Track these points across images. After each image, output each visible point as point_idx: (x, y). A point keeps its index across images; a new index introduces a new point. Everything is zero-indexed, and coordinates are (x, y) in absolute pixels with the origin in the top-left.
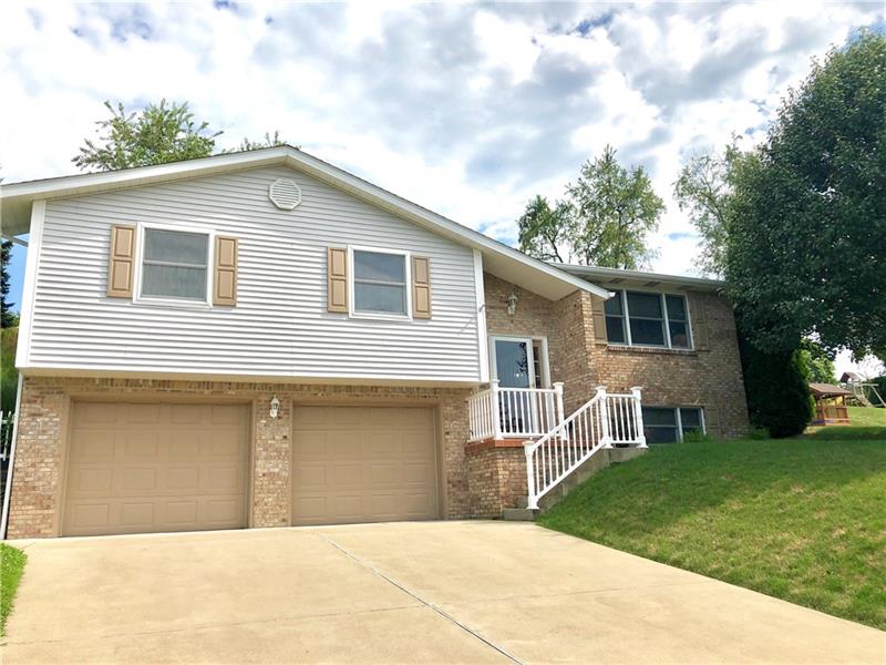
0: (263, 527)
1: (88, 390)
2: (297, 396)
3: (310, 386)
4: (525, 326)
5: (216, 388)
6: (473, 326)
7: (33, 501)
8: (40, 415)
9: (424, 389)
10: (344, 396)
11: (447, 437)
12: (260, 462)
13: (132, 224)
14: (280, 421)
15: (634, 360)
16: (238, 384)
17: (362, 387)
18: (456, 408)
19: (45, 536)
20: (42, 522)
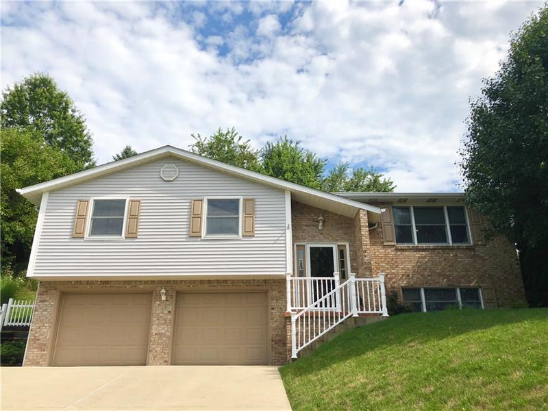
0: (153, 365)
1: (69, 287)
2: (178, 288)
3: (185, 281)
4: (331, 236)
5: (133, 284)
6: (283, 238)
7: (38, 346)
8: (45, 301)
9: (258, 281)
10: (206, 286)
11: (272, 311)
12: (154, 326)
13: (87, 198)
14: (167, 303)
15: (418, 255)
16: (145, 281)
17: (217, 280)
18: (279, 292)
19: (41, 365)
20: (41, 358)
